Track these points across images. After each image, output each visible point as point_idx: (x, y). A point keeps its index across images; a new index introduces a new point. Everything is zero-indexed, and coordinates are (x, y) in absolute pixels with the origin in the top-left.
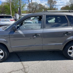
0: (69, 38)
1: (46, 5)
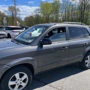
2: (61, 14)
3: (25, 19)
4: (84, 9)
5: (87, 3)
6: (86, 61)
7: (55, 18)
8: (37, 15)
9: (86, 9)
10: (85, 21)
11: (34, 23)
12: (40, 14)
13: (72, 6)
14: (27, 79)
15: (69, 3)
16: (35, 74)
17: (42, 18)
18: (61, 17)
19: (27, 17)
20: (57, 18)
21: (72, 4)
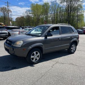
2: (51, 15)
3: (16, 20)
4: (71, 11)
5: (73, 5)
6: (72, 48)
7: (44, 19)
8: (28, 16)
9: (72, 11)
10: (71, 21)
11: (25, 23)
12: (31, 15)
13: (60, 8)
14: (39, 56)
15: (57, 5)
16: (43, 53)
17: (32, 19)
18: (50, 18)
19: (18, 18)
20: (47, 19)
21: (60, 6)
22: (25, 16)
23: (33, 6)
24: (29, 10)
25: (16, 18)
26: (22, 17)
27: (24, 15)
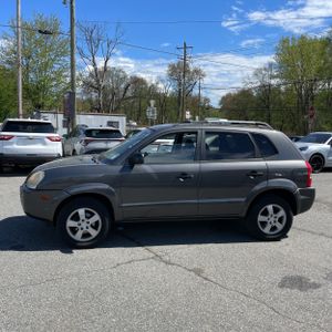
0: (258, 187)
1: (162, 81)
8: (264, 86)
22: (255, 88)
23: (287, 48)
24: (271, 65)
25: (223, 98)
26: (245, 93)
27: (249, 86)
